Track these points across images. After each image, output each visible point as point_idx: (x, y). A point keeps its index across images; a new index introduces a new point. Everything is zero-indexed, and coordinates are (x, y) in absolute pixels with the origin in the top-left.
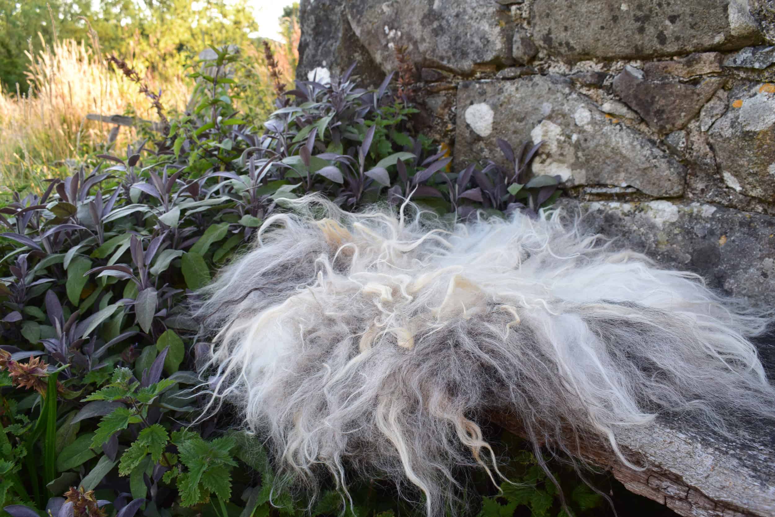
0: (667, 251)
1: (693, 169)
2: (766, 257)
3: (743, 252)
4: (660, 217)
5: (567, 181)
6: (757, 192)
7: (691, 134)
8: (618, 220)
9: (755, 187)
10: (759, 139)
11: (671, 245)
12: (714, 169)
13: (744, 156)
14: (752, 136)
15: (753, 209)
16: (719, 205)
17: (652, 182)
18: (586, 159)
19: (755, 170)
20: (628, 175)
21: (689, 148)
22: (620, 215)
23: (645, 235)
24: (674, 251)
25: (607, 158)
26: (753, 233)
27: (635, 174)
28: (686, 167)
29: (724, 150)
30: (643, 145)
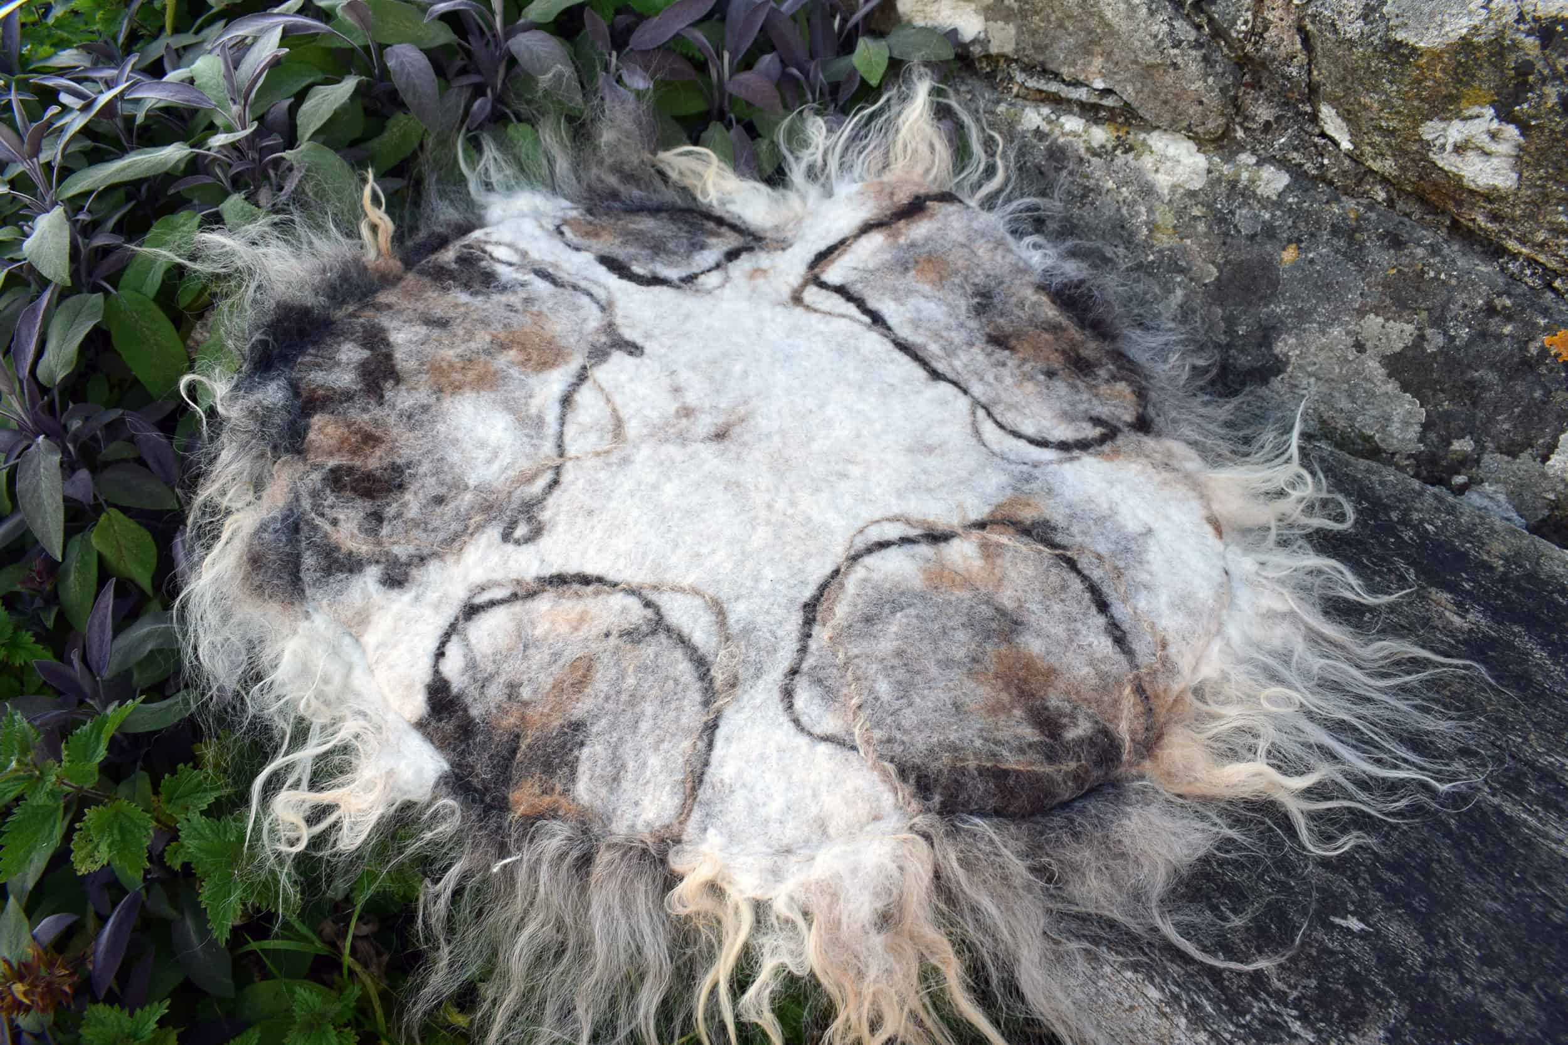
0: (1171, 249)
1: (1254, 72)
2: (1371, 311)
3: (1326, 289)
4: (1167, 173)
5: (974, 42)
6: (1387, 165)
8: (1076, 160)
10: (1418, 67)
11: (1182, 239)
12: (1302, 94)
13: (1375, 89)
14: (1407, 57)
15: (1366, 192)
16: (1296, 172)
17: (1162, 96)
18: (1021, 9)
19: (1393, 124)
20: (1110, 65)
21: (1257, 33)
22: (1082, 151)
23: (1131, 205)
24: (1185, 251)
25: (1069, 17)
26: (1355, 254)
27: (1127, 70)
28: (1241, 69)
29: (1335, 61)
30: (1154, 6)
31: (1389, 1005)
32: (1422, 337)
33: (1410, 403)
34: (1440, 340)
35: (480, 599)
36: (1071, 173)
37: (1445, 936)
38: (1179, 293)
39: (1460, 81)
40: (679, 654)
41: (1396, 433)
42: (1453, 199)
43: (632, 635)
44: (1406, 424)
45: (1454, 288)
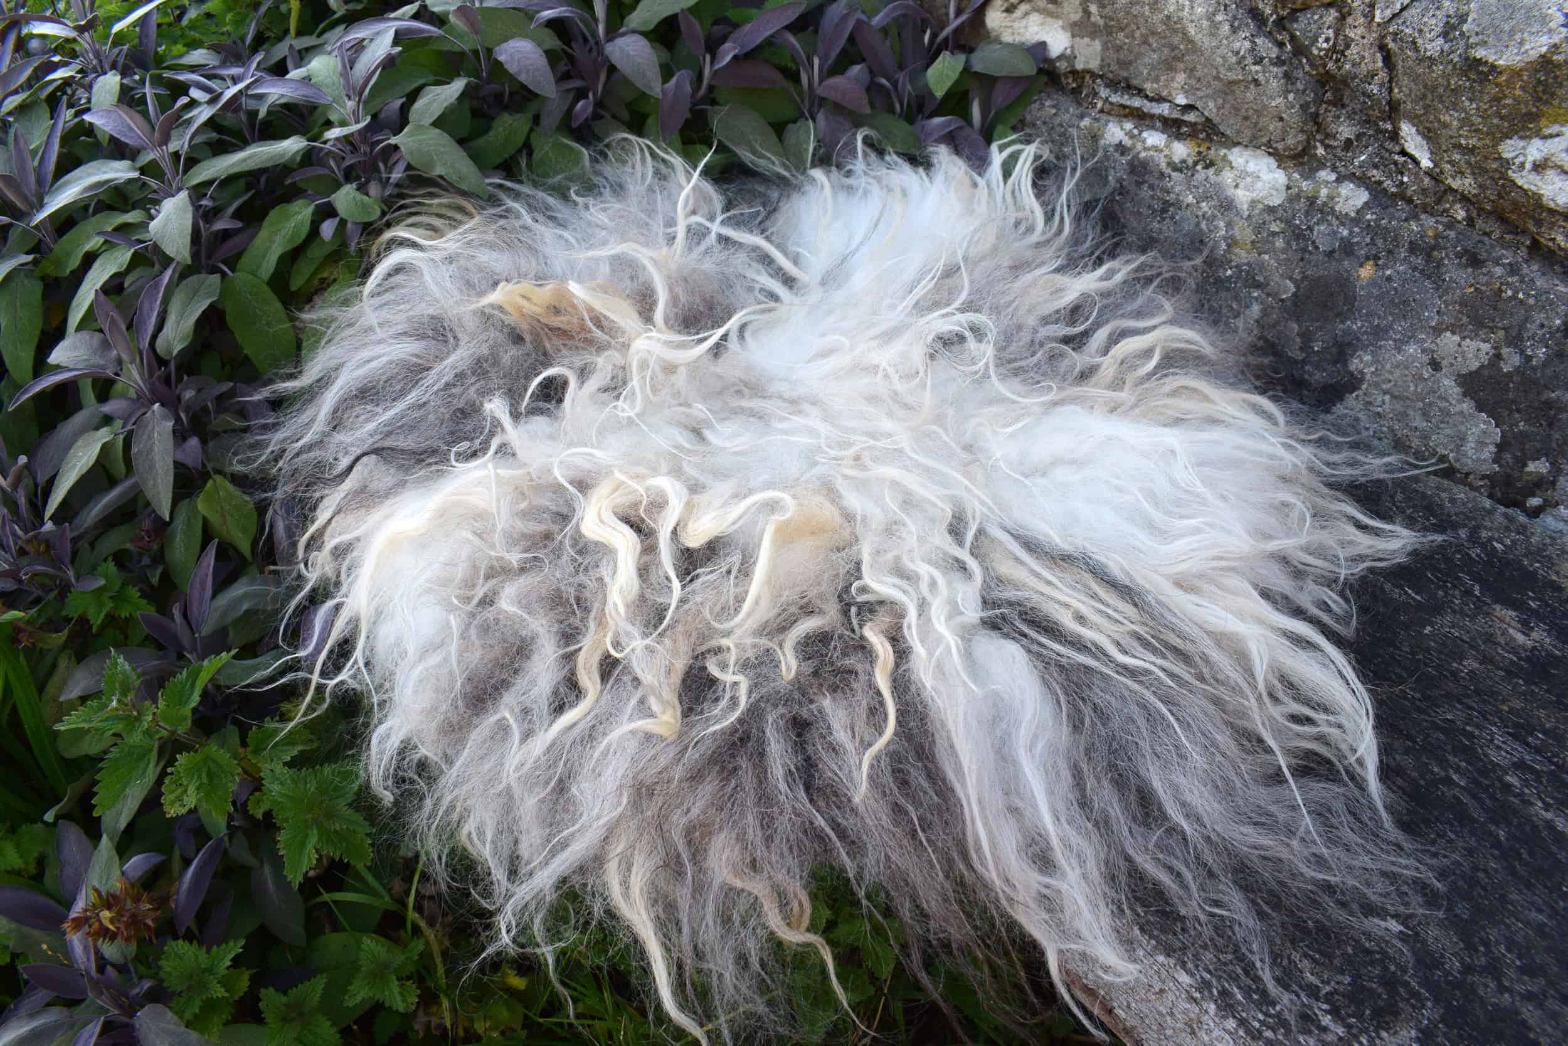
0: (1249, 264)
1: (1336, 90)
2: (1447, 329)
3: (1403, 306)
4: (1247, 188)
5: (1060, 58)
6: (1466, 184)
7: (1349, 20)
8: (1157, 175)
9: (1462, 173)
10: (1497, 85)
11: (1260, 254)
12: (1382, 112)
13: (1455, 106)
14: (1486, 75)
15: (1446, 211)
16: (1376, 190)
17: (1243, 112)
18: (1106, 26)
19: (1472, 142)
20: (1193, 82)
21: (1338, 51)
22: (1163, 165)
23: (1211, 220)
24: (1262, 266)
25: (1153, 33)
26: (1433, 271)
27: (1209, 86)
28: (1323, 85)
29: (1416, 79)
30: (1236, 24)
31: (1423, 1006)
32: (1498, 356)
33: (1485, 422)
34: (1516, 360)
36: (1152, 188)
37: (1486, 943)
38: (1256, 308)
39: (1540, 99)
41: (1470, 453)
42: (1533, 218)
44: (1481, 444)
45: (1532, 308)
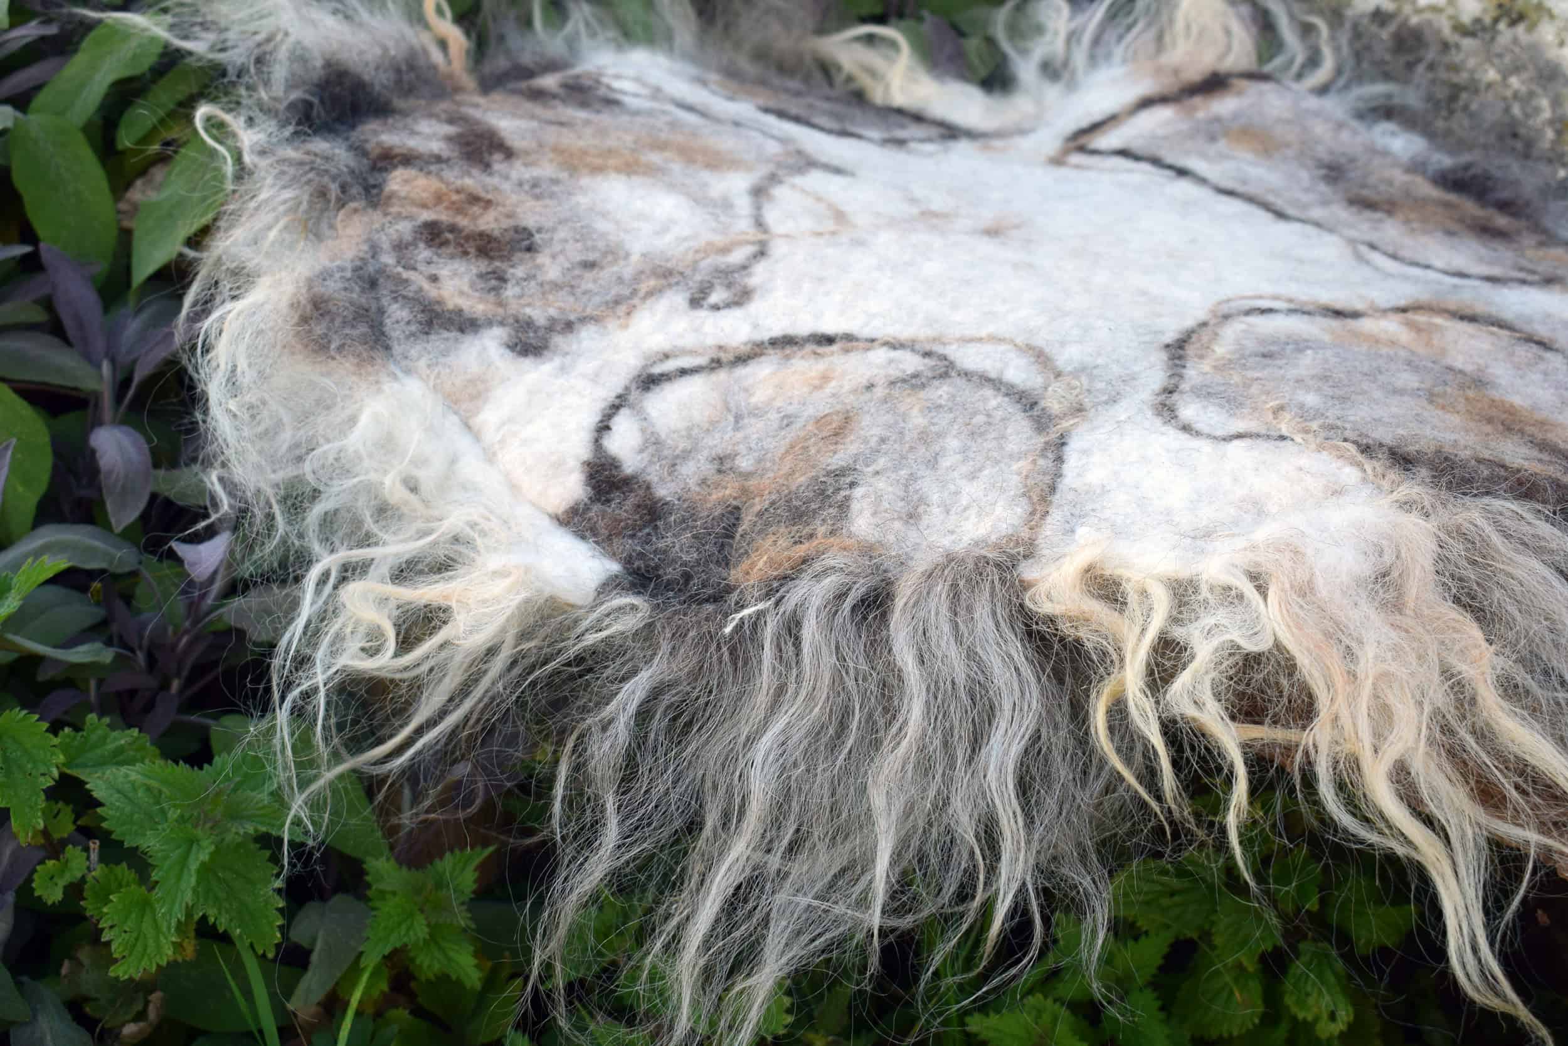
35: (657, 370)
36: (1431, 67)
40: (988, 392)
43: (914, 382)
